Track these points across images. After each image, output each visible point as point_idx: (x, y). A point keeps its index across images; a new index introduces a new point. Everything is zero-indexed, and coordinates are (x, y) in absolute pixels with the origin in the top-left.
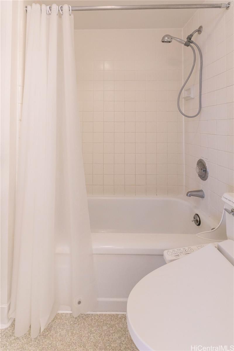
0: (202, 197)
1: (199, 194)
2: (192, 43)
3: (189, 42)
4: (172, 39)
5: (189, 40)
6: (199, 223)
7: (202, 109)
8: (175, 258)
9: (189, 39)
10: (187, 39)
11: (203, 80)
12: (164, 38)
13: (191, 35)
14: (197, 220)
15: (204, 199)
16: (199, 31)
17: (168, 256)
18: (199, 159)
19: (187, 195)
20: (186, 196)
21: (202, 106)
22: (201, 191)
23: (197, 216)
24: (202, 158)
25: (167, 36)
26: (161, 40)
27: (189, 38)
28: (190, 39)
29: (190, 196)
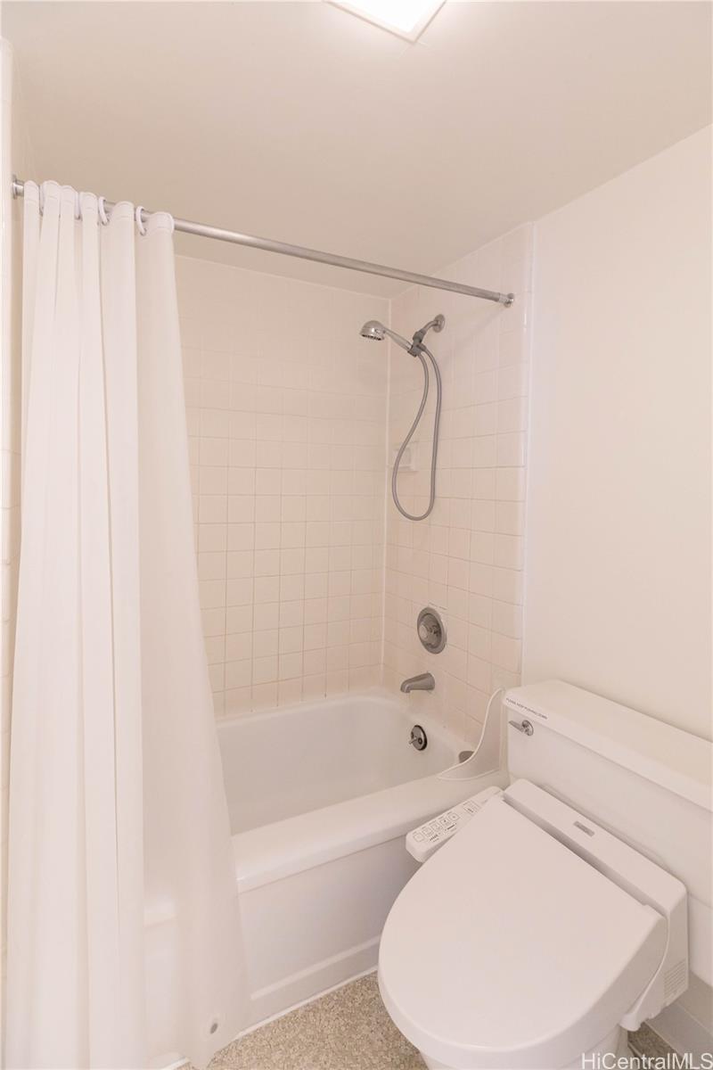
0: (430, 687)
1: (423, 683)
2: (423, 350)
3: (417, 347)
4: (384, 332)
5: (418, 343)
6: (423, 743)
7: (436, 499)
8: (432, 844)
9: (417, 341)
10: (413, 339)
11: (441, 437)
12: (367, 327)
13: (422, 332)
14: (420, 739)
15: (433, 692)
16: (437, 324)
17: (417, 844)
18: (423, 608)
19: (402, 689)
20: (401, 693)
21: (437, 494)
22: (428, 675)
23: (418, 729)
24: (431, 606)
25: (375, 323)
26: (360, 330)
27: (418, 337)
28: (421, 341)
29: (408, 691)
